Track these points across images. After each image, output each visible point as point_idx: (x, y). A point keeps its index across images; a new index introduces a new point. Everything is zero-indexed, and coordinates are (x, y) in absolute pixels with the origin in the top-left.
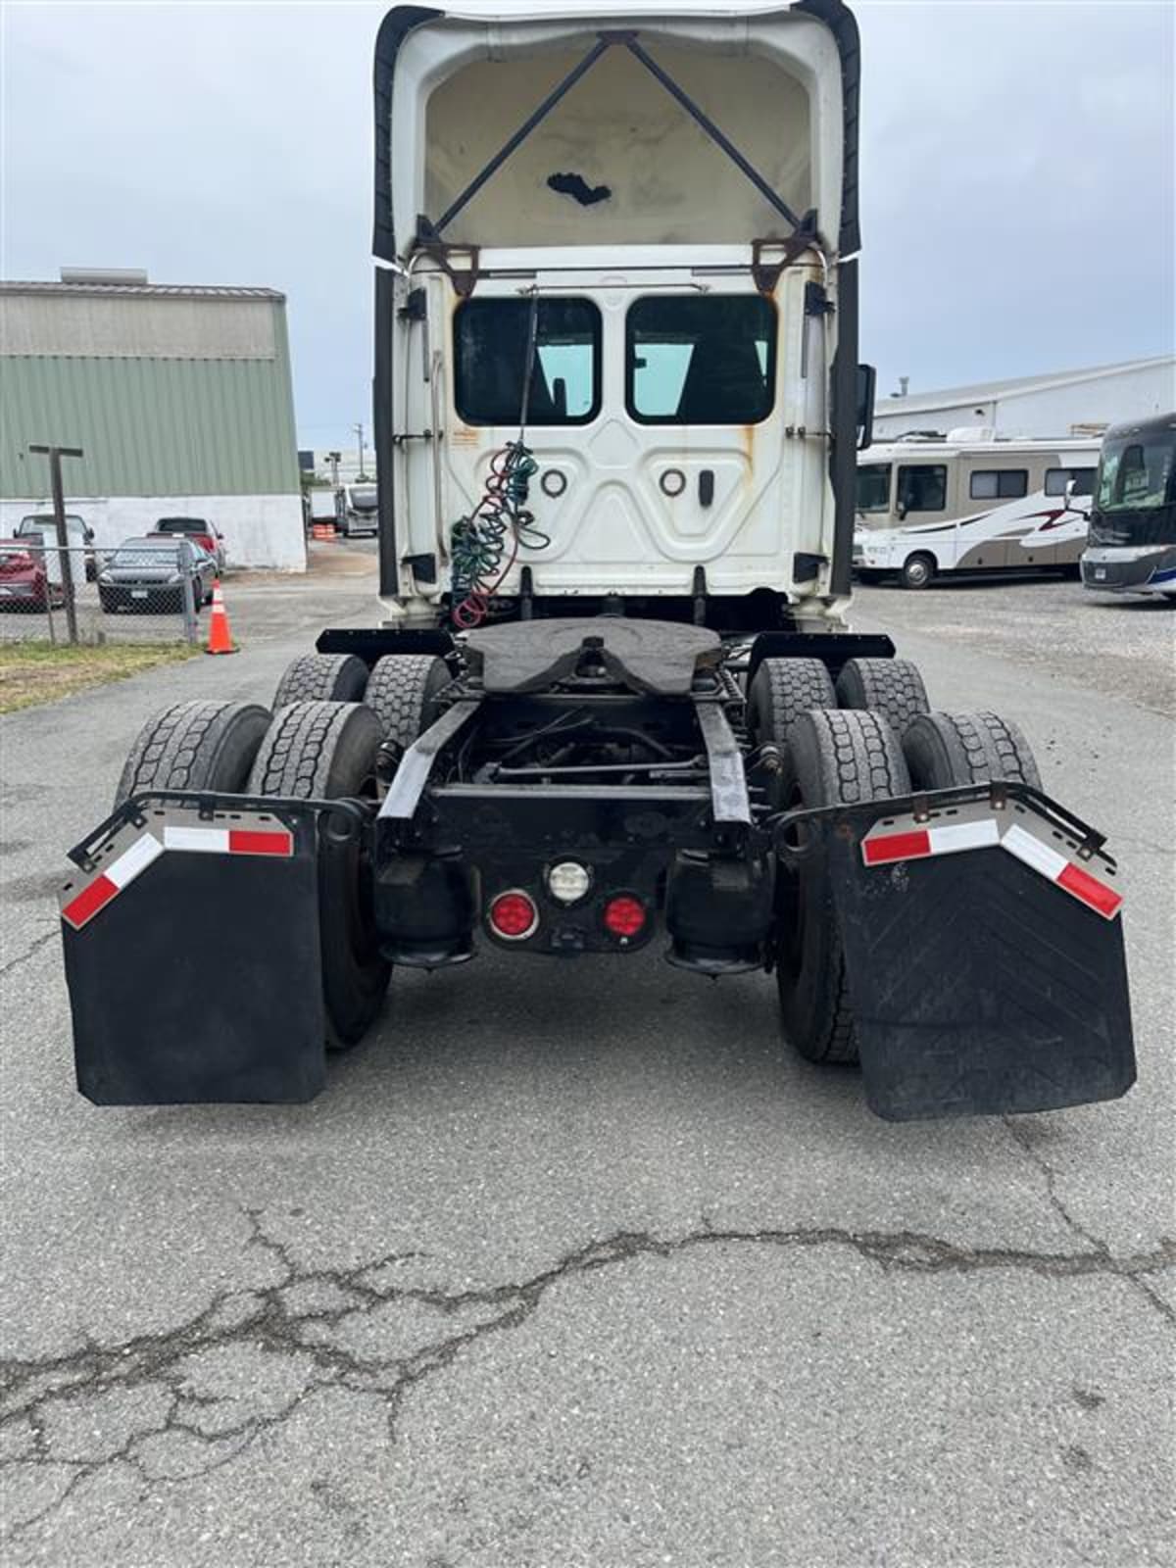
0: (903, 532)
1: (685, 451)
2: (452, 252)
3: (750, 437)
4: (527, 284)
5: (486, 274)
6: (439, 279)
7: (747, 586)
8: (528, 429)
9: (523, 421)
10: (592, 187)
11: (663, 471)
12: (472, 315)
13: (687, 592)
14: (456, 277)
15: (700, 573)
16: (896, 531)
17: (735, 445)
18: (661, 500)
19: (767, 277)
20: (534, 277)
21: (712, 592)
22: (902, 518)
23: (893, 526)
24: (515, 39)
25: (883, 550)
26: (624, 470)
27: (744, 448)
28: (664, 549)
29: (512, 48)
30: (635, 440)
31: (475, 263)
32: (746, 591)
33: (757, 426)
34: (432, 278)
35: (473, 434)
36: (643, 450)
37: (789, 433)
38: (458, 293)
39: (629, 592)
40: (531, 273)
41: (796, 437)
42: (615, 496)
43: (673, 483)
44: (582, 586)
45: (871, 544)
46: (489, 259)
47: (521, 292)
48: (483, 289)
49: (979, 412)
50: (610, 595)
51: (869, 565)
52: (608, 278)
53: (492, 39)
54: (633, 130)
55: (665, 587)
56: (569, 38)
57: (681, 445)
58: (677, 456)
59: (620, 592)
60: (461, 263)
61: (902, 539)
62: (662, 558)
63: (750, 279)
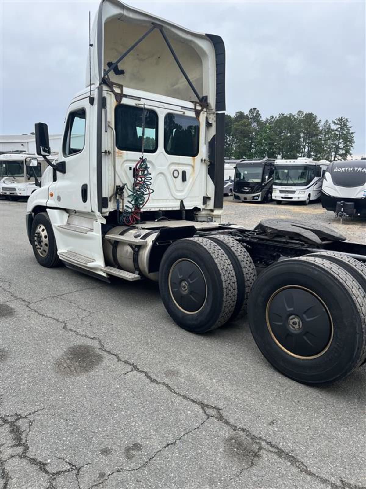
0: (30, 184)
1: (179, 164)
2: (114, 85)
3: (194, 161)
4: (138, 102)
5: (126, 96)
6: (110, 94)
7: (192, 207)
8: (144, 153)
9: (143, 150)
10: (120, 69)
11: (173, 170)
12: (120, 109)
13: (178, 209)
14: (116, 95)
15: (182, 202)
16: (28, 183)
17: (190, 163)
18: (173, 180)
19: (198, 113)
20: (140, 100)
21: (186, 208)
22: (29, 179)
23: (26, 182)
24: (131, 15)
25: (24, 190)
26: (164, 169)
27: (193, 164)
28: (174, 195)
29: (130, 18)
30: (167, 159)
31: (122, 91)
32: (192, 208)
33: (196, 158)
34: (107, 93)
35: (121, 153)
36: (169, 162)
37: (202, 160)
38: (117, 101)
39: (164, 209)
40: (139, 99)
41: (203, 162)
42: (161, 177)
43: (176, 175)
44: (152, 208)
45: (20, 187)
46: (126, 91)
47: (136, 105)
48: (125, 101)
49: (22, 145)
50: (160, 210)
51: (19, 195)
52: (160, 105)
53: (125, 13)
54: (138, 55)
55: (174, 207)
56: (144, 21)
57: (178, 162)
58: (176, 165)
59: (162, 209)
60: (118, 91)
61: (29, 186)
62: (173, 198)
63: (194, 113)
